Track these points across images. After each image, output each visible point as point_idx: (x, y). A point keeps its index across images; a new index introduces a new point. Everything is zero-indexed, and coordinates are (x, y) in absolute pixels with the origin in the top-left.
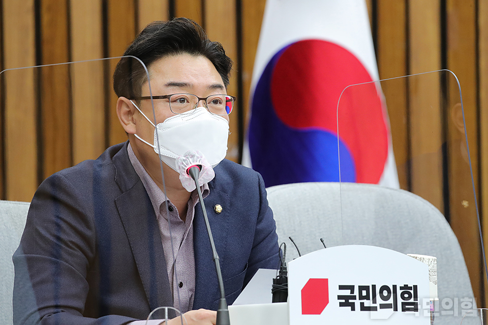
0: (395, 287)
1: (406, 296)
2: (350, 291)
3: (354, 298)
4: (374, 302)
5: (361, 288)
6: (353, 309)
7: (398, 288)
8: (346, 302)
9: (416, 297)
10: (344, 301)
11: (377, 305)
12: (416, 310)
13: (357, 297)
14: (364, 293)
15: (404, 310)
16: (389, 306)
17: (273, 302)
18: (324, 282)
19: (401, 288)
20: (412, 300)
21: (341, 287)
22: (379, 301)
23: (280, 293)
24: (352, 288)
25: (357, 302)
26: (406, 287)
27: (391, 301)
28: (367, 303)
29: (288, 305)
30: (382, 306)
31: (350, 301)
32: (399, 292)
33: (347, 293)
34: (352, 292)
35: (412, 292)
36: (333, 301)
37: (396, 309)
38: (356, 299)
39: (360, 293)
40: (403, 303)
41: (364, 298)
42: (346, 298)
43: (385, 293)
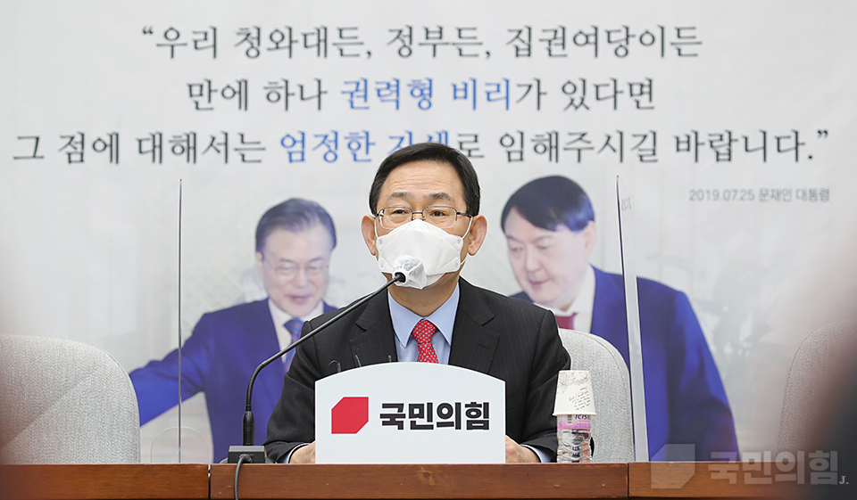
0: (458, 405)
1: (474, 413)
2: (397, 409)
3: (404, 416)
4: (430, 419)
5: (412, 407)
6: (401, 426)
7: (463, 406)
8: (392, 420)
9: (486, 415)
10: (389, 420)
11: (434, 424)
12: (486, 426)
13: (407, 416)
14: (416, 411)
15: (470, 426)
16: (451, 424)
18: (363, 401)
19: (467, 406)
20: (481, 418)
21: (385, 406)
22: (436, 419)
24: (400, 407)
25: (407, 422)
26: (473, 404)
27: (453, 419)
28: (419, 422)
30: (439, 425)
31: (397, 420)
32: (464, 410)
33: (395, 411)
34: (401, 410)
35: (482, 409)
36: (374, 419)
37: (458, 427)
38: (404, 418)
39: (411, 411)
40: (468, 421)
41: (417, 416)
42: (392, 416)
43: (445, 411)
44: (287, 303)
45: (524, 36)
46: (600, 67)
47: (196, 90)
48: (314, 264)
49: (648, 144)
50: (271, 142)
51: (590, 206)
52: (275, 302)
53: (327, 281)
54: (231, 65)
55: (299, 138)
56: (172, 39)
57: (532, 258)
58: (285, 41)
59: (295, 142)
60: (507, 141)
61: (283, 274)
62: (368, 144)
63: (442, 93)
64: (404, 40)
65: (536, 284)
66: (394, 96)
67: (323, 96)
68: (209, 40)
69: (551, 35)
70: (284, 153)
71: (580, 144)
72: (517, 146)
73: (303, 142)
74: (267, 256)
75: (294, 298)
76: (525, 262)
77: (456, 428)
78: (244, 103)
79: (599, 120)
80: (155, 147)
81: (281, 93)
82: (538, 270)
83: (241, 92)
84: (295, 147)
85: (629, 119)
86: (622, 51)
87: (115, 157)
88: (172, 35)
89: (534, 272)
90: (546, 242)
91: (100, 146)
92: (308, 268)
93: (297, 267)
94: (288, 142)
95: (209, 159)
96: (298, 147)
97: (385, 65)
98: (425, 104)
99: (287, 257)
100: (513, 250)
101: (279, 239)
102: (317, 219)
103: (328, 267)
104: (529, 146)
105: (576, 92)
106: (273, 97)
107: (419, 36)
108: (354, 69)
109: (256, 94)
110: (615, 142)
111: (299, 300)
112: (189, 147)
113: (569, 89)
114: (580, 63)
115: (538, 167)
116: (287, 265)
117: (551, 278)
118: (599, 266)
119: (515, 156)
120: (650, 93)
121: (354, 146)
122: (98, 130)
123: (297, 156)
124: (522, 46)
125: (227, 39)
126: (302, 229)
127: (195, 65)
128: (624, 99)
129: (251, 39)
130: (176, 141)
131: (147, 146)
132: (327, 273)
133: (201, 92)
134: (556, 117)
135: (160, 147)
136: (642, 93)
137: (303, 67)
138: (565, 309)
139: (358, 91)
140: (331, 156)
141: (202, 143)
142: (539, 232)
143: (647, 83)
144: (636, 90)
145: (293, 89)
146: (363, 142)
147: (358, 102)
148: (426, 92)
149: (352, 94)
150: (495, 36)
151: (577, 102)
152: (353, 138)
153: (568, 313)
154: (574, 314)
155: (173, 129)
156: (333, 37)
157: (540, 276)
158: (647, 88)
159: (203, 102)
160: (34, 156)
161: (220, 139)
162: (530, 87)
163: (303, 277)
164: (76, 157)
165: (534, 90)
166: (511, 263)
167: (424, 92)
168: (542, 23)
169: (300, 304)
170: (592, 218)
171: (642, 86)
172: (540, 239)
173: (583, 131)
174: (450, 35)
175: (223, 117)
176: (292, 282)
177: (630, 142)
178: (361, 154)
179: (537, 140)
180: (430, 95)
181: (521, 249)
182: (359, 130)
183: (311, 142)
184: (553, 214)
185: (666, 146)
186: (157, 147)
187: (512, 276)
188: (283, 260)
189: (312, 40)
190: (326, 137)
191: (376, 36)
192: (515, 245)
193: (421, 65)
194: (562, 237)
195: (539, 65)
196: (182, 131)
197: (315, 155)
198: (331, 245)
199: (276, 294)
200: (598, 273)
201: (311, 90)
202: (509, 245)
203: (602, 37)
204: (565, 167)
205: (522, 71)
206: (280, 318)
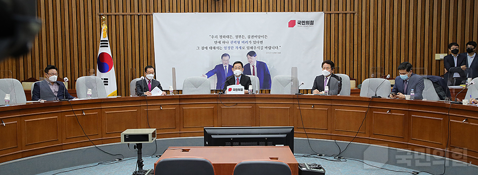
44: (225, 64)
45: (249, 36)
46: (257, 39)
49: (262, 47)
50: (223, 47)
52: (223, 64)
53: (229, 62)
54: (219, 39)
58: (224, 37)
62: (233, 47)
63: (241, 42)
65: (250, 62)
66: (236, 43)
68: (217, 37)
71: (255, 48)
72: (248, 48)
74: (223, 59)
76: (249, 60)
79: (257, 45)
80: (211, 48)
81: (224, 42)
83: (220, 42)
84: (225, 48)
85: (260, 45)
86: (259, 38)
87: (207, 49)
88: (213, 36)
91: (205, 48)
92: (227, 60)
95: (217, 49)
97: (235, 39)
101: (224, 57)
102: (228, 55)
103: (229, 60)
105: (255, 42)
107: (238, 36)
108: (232, 40)
109: (221, 42)
110: (259, 47)
112: (214, 48)
114: (255, 39)
115: (251, 50)
117: (252, 62)
122: (205, 46)
126: (226, 56)
127: (215, 39)
128: (260, 43)
129: (221, 36)
133: (216, 42)
134: (252, 45)
137: (226, 39)
138: (253, 65)
140: (229, 49)
141: (216, 47)
149: (231, 42)
150: (246, 36)
152: (231, 47)
156: (229, 36)
158: (262, 42)
160: (199, 49)
161: (218, 47)
164: (203, 49)
165: (250, 42)
167: (239, 42)
168: (251, 35)
170: (256, 55)
172: (251, 57)
173: (255, 46)
174: (242, 36)
175: (218, 45)
176: (225, 62)
178: (232, 49)
179: (251, 47)
183: (227, 47)
184: (252, 55)
185: (264, 47)
189: (227, 37)
190: (229, 47)
191: (234, 36)
192: (248, 58)
193: (239, 39)
194: (253, 57)
195: (251, 39)
196: (214, 46)
197: (227, 49)
198: (229, 58)
200: (257, 61)
201: (227, 42)
203: (257, 36)
204: (253, 50)
205: (249, 40)
206: (224, 66)
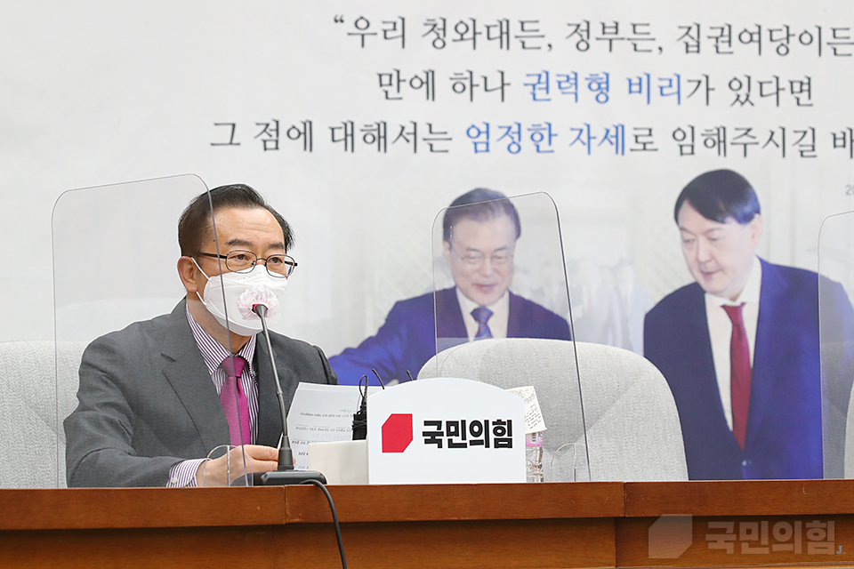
0: (487, 422)
1: (499, 431)
2: (436, 427)
3: (442, 434)
4: (464, 438)
5: (449, 424)
6: (440, 446)
7: (490, 424)
8: (432, 438)
9: (510, 434)
10: (430, 438)
11: (467, 442)
12: (510, 446)
13: (445, 434)
14: (453, 429)
15: (497, 446)
16: (480, 443)
17: (354, 439)
18: (407, 419)
19: (494, 423)
20: (506, 436)
21: (427, 423)
22: (469, 437)
23: (360, 430)
24: (439, 424)
25: (445, 439)
26: (499, 422)
27: (482, 437)
28: (456, 440)
29: (367, 442)
30: (472, 443)
31: (437, 438)
32: (491, 427)
33: (434, 429)
34: (439, 428)
35: (506, 427)
36: (418, 437)
38: (443, 435)
39: (448, 429)
40: (495, 439)
41: (452, 434)
42: (432, 434)
43: (476, 429)
44: (473, 292)
45: (693, 33)
46: (762, 65)
47: (386, 80)
48: (499, 254)
49: (808, 140)
50: (458, 132)
51: (756, 199)
52: (461, 290)
53: (511, 270)
54: (418, 57)
55: (483, 128)
56: (362, 29)
57: (704, 249)
58: (469, 32)
59: (479, 133)
60: (679, 135)
61: (470, 263)
62: (550, 135)
63: (618, 87)
64: (582, 34)
65: (707, 274)
66: (573, 89)
67: (506, 88)
68: (398, 30)
69: (718, 33)
70: (469, 143)
71: (746, 139)
72: (688, 141)
73: (487, 132)
74: (455, 245)
75: (480, 286)
76: (697, 253)
77: (486, 447)
78: (431, 94)
79: (764, 116)
80: (347, 135)
81: (466, 84)
82: (710, 261)
83: (428, 82)
84: (480, 137)
85: (790, 115)
86: (783, 49)
87: (309, 145)
88: (362, 24)
89: (705, 263)
90: (716, 234)
91: (294, 133)
92: (493, 257)
93: (483, 256)
94: (474, 132)
95: (399, 149)
96: (483, 137)
97: (564, 60)
98: (602, 98)
99: (473, 246)
100: (686, 242)
102: (502, 209)
103: (512, 256)
104: (699, 140)
105: (742, 92)
106: (459, 87)
107: (596, 31)
108: (537, 61)
109: (443, 85)
110: (778, 138)
111: (484, 288)
112: (379, 136)
113: (735, 85)
114: (744, 60)
115: (707, 161)
116: (473, 254)
117: (721, 269)
118: (765, 258)
119: (687, 150)
120: (809, 91)
121: (537, 137)
122: (292, 118)
123: (482, 147)
124: (692, 43)
125: (415, 29)
126: (487, 219)
127: (384, 55)
128: (785, 96)
129: (437, 29)
130: (367, 130)
131: (340, 134)
132: (512, 263)
133: (391, 81)
134: (721, 112)
135: (352, 135)
136: (801, 91)
137: (486, 58)
138: (734, 299)
139: (540, 84)
140: (515, 148)
141: (392, 133)
142: (710, 224)
143: (806, 81)
144: (797, 87)
145: (478, 80)
146: (546, 133)
147: (541, 94)
148: (604, 86)
149: (534, 86)
150: (667, 33)
151: (743, 98)
152: (536, 129)
153: (737, 303)
154: (743, 304)
155: (364, 118)
156: (515, 29)
157: (711, 266)
158: (806, 86)
159: (392, 91)
160: (231, 143)
161: (410, 129)
162: (699, 82)
163: (488, 266)
164: (271, 145)
165: (703, 85)
166: (685, 254)
167: (601, 86)
168: (711, 21)
169: (486, 292)
170: (758, 212)
171: (802, 83)
172: (711, 230)
173: (748, 127)
174: (625, 31)
175: (410, 108)
176: (478, 271)
177: (791, 138)
178: (544, 145)
179: (707, 135)
180: (607, 89)
181: (693, 240)
182: (541, 121)
183: (496, 133)
184: (722, 207)
185: (824, 142)
186: (349, 136)
187: (686, 267)
188: (469, 249)
189: (495, 32)
190: (510, 128)
191: (556, 30)
192: (688, 236)
193: (597, 59)
194: (730, 229)
195: (707, 61)
196: (373, 120)
197: (499, 146)
198: (514, 236)
199: (464, 283)
200: (764, 264)
201: (494, 82)
202: (682, 237)
203: (765, 35)
204: (732, 161)
205: (692, 67)
206: (467, 306)
